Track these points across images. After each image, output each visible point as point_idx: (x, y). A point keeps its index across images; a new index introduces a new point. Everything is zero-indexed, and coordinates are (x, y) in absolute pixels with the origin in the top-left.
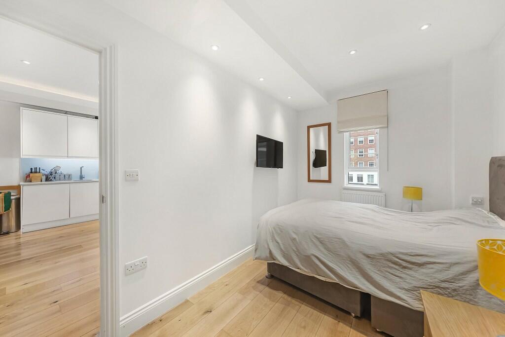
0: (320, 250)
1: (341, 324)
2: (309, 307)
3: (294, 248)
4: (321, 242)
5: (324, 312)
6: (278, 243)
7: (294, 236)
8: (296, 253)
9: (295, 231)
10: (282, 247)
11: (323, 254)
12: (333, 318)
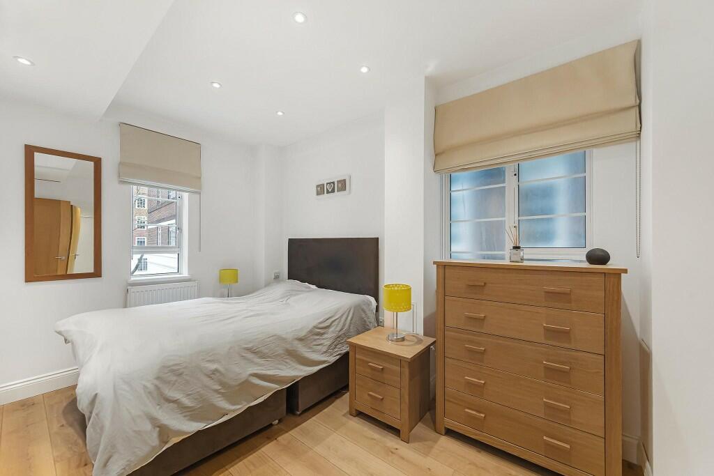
0: (256, 364)
1: (279, 438)
2: (237, 463)
3: (218, 387)
4: (254, 352)
5: (254, 449)
6: (175, 401)
7: (214, 366)
8: (219, 393)
9: (209, 359)
10: (187, 402)
11: (260, 366)
12: (268, 443)
